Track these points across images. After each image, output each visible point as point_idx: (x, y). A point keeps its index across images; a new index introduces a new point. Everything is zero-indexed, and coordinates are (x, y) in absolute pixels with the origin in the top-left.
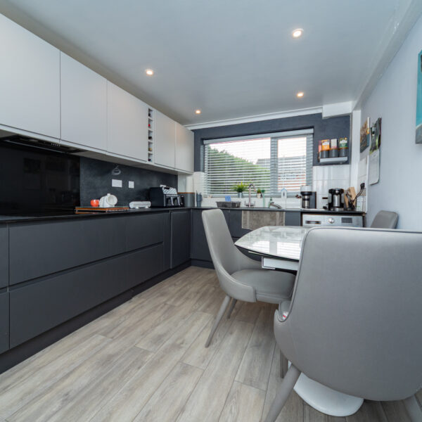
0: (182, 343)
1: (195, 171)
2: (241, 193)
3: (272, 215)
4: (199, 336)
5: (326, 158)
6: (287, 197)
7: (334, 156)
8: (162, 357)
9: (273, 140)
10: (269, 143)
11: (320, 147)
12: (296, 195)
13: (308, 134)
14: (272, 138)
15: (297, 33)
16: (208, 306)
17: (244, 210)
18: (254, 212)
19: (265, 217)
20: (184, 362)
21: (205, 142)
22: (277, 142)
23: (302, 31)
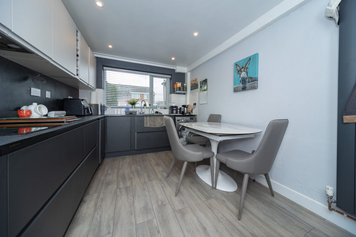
0: (163, 202)
1: (97, 88)
2: (133, 106)
3: (162, 118)
4: (165, 194)
5: (178, 91)
6: (160, 108)
7: (182, 90)
8: (163, 216)
9: (151, 77)
10: (149, 78)
11: (175, 85)
12: (164, 107)
13: (168, 78)
14: (150, 76)
15: (196, 34)
16: (149, 177)
17: (146, 116)
18: (152, 117)
19: (158, 119)
20: (176, 210)
21: (105, 68)
22: (153, 78)
23: (198, 34)
